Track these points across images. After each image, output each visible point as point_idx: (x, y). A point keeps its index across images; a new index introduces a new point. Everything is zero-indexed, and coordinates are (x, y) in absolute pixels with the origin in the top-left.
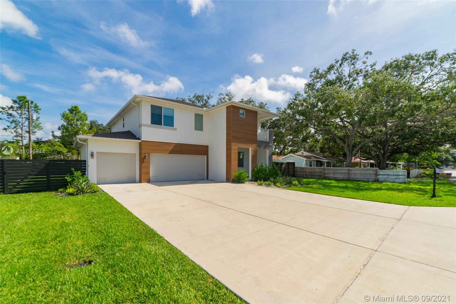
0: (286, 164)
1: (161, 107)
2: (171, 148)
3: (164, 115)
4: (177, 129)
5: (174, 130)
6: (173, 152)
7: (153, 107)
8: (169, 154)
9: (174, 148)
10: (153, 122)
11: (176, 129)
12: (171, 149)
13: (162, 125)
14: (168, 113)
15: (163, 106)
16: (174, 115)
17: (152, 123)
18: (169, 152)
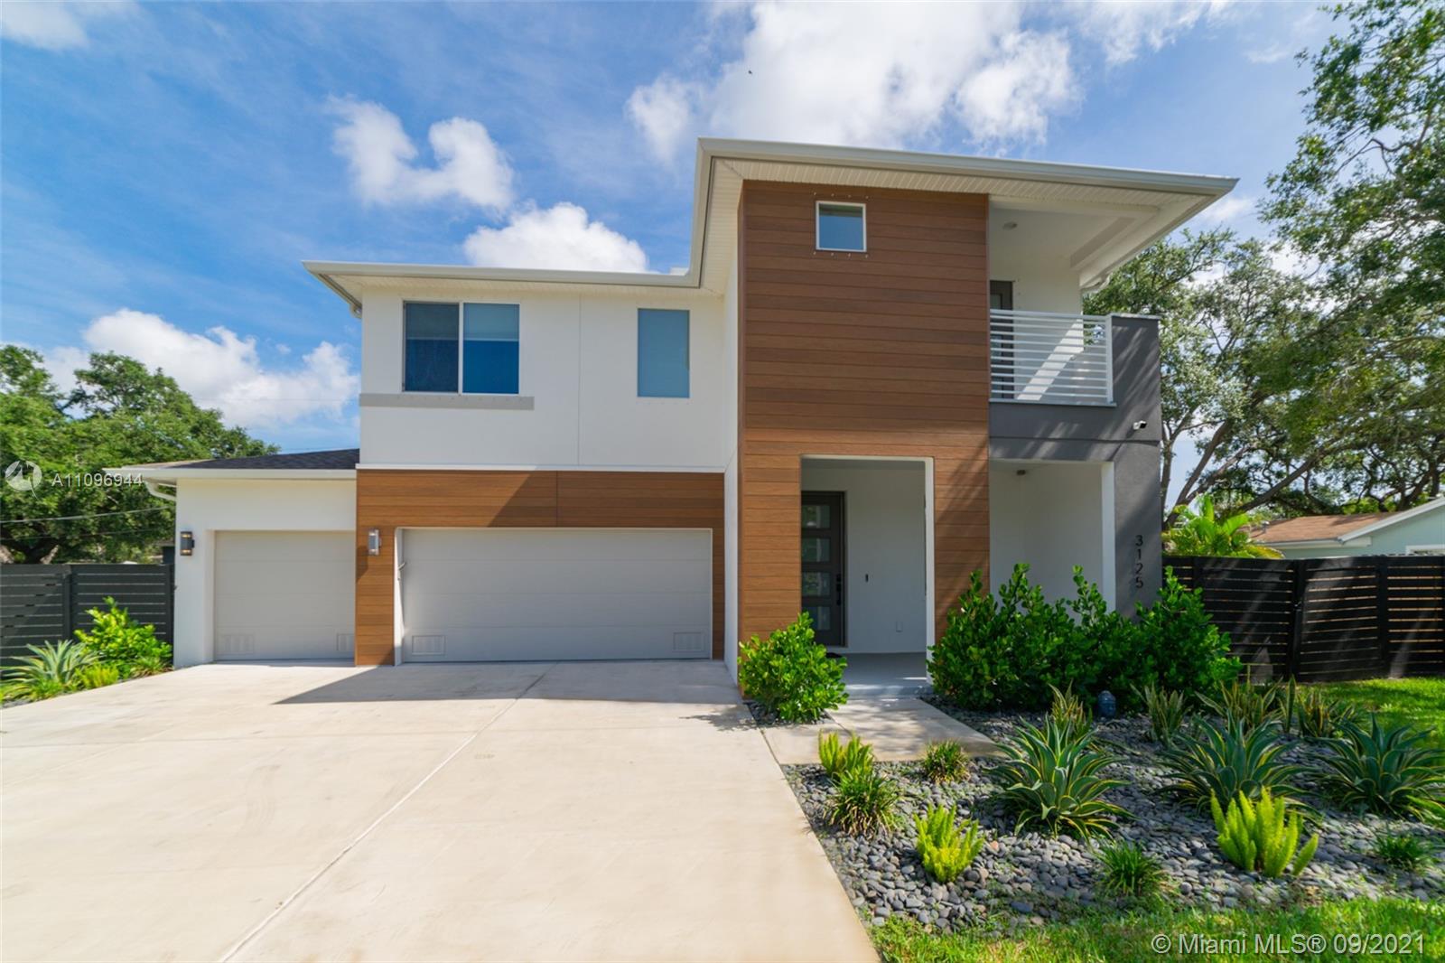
0: (1347, 571)
1: (456, 306)
2: (501, 497)
3: (465, 342)
4: (537, 403)
5: (521, 408)
6: (511, 516)
7: (413, 311)
8: (491, 525)
9: (516, 496)
10: (413, 382)
11: (528, 404)
12: (502, 503)
13: (456, 390)
14: (489, 332)
15: (461, 300)
16: (517, 335)
17: (409, 385)
18: (490, 519)
